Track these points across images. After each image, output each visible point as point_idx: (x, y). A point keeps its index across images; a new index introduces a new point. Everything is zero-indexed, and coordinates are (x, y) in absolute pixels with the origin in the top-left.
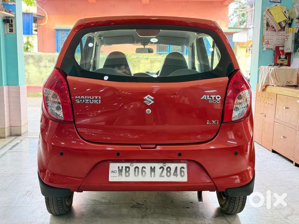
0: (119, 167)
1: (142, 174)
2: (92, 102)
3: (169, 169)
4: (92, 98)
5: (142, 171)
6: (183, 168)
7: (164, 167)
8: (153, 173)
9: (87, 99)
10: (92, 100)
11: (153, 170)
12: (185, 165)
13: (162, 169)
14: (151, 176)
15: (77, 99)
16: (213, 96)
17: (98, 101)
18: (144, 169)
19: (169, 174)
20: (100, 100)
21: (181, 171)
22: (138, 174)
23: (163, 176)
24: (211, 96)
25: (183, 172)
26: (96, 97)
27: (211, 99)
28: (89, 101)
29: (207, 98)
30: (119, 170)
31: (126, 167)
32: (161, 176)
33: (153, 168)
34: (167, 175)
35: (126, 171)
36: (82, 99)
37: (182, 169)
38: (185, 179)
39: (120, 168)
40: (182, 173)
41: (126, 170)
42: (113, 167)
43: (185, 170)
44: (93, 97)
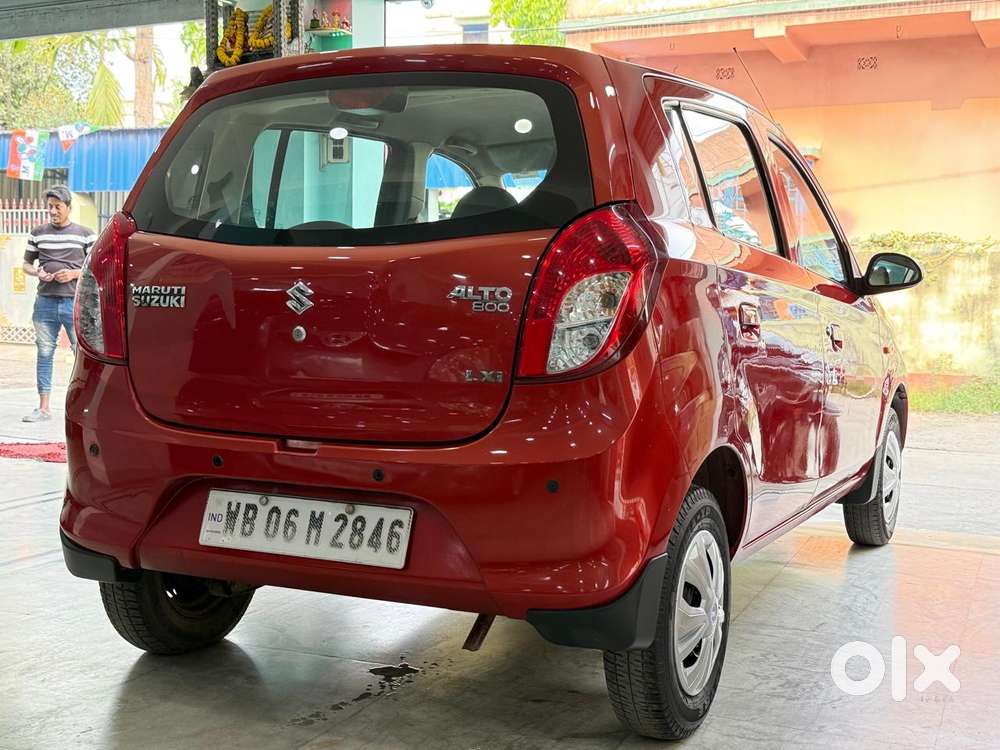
0: (230, 504)
1: (285, 532)
2: (164, 302)
3: (359, 525)
4: (166, 290)
5: (289, 523)
6: (399, 523)
7: (348, 516)
8: (314, 533)
9: (155, 294)
10: (165, 296)
11: (316, 521)
12: (405, 516)
13: (341, 522)
14: (308, 542)
15: (136, 293)
16: (486, 291)
17: (179, 301)
18: (293, 518)
19: (357, 538)
20: (183, 299)
21: (392, 534)
22: (276, 529)
23: (340, 546)
24: (481, 289)
25: (398, 537)
26: (176, 289)
27: (479, 297)
28: (158, 301)
29: (466, 296)
30: (229, 512)
31: (249, 507)
32: (335, 544)
33: (317, 516)
34: (351, 541)
35: (247, 520)
36: (146, 294)
37: (397, 529)
38: (397, 561)
39: (233, 508)
40: (395, 540)
41: (246, 514)
42: (218, 501)
43: (404, 533)
44: (169, 288)
